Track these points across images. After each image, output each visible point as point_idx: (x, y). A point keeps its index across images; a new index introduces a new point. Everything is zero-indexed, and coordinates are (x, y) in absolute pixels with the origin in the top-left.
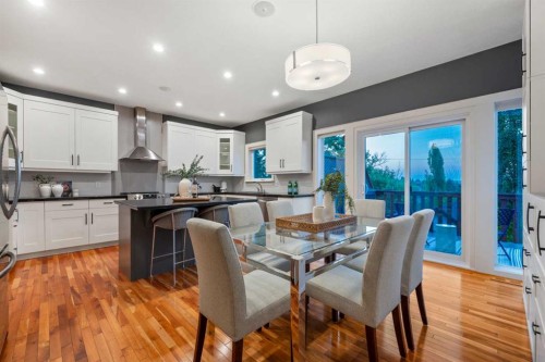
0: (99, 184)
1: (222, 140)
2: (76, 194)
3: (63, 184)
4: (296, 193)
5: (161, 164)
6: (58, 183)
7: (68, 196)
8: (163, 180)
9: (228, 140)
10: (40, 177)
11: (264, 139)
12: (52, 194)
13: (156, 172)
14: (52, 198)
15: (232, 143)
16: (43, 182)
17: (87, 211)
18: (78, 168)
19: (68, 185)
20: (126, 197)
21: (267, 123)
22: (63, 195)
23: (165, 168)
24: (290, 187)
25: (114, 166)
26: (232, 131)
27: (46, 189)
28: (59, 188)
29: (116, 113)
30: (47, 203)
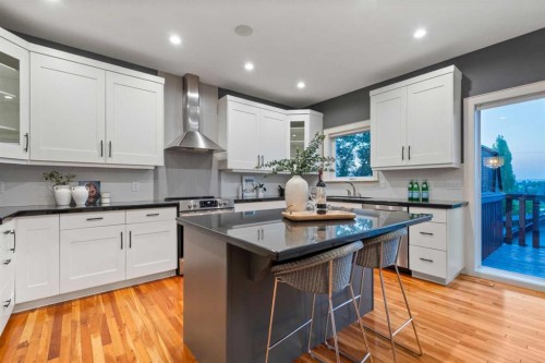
0: (137, 185)
1: (294, 124)
2: (106, 202)
3: (89, 185)
4: (426, 200)
5: (217, 156)
6: (81, 184)
7: (94, 204)
8: (220, 179)
9: (301, 124)
10: (56, 174)
11: (368, 117)
12: (73, 203)
13: (210, 167)
14: (73, 209)
15: (307, 128)
16: (59, 183)
17: (122, 229)
18: (109, 161)
19: (95, 187)
20: (177, 206)
21: (372, 93)
22: (88, 203)
23: (224, 162)
24: (411, 189)
25: (158, 159)
26: (308, 111)
27: (64, 194)
28: (82, 193)
29: (162, 80)
30: (64, 217)
